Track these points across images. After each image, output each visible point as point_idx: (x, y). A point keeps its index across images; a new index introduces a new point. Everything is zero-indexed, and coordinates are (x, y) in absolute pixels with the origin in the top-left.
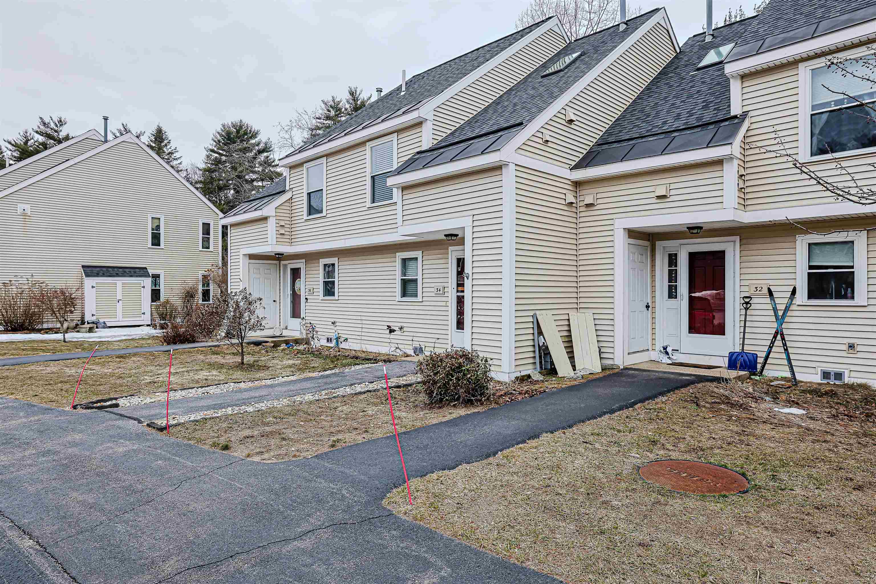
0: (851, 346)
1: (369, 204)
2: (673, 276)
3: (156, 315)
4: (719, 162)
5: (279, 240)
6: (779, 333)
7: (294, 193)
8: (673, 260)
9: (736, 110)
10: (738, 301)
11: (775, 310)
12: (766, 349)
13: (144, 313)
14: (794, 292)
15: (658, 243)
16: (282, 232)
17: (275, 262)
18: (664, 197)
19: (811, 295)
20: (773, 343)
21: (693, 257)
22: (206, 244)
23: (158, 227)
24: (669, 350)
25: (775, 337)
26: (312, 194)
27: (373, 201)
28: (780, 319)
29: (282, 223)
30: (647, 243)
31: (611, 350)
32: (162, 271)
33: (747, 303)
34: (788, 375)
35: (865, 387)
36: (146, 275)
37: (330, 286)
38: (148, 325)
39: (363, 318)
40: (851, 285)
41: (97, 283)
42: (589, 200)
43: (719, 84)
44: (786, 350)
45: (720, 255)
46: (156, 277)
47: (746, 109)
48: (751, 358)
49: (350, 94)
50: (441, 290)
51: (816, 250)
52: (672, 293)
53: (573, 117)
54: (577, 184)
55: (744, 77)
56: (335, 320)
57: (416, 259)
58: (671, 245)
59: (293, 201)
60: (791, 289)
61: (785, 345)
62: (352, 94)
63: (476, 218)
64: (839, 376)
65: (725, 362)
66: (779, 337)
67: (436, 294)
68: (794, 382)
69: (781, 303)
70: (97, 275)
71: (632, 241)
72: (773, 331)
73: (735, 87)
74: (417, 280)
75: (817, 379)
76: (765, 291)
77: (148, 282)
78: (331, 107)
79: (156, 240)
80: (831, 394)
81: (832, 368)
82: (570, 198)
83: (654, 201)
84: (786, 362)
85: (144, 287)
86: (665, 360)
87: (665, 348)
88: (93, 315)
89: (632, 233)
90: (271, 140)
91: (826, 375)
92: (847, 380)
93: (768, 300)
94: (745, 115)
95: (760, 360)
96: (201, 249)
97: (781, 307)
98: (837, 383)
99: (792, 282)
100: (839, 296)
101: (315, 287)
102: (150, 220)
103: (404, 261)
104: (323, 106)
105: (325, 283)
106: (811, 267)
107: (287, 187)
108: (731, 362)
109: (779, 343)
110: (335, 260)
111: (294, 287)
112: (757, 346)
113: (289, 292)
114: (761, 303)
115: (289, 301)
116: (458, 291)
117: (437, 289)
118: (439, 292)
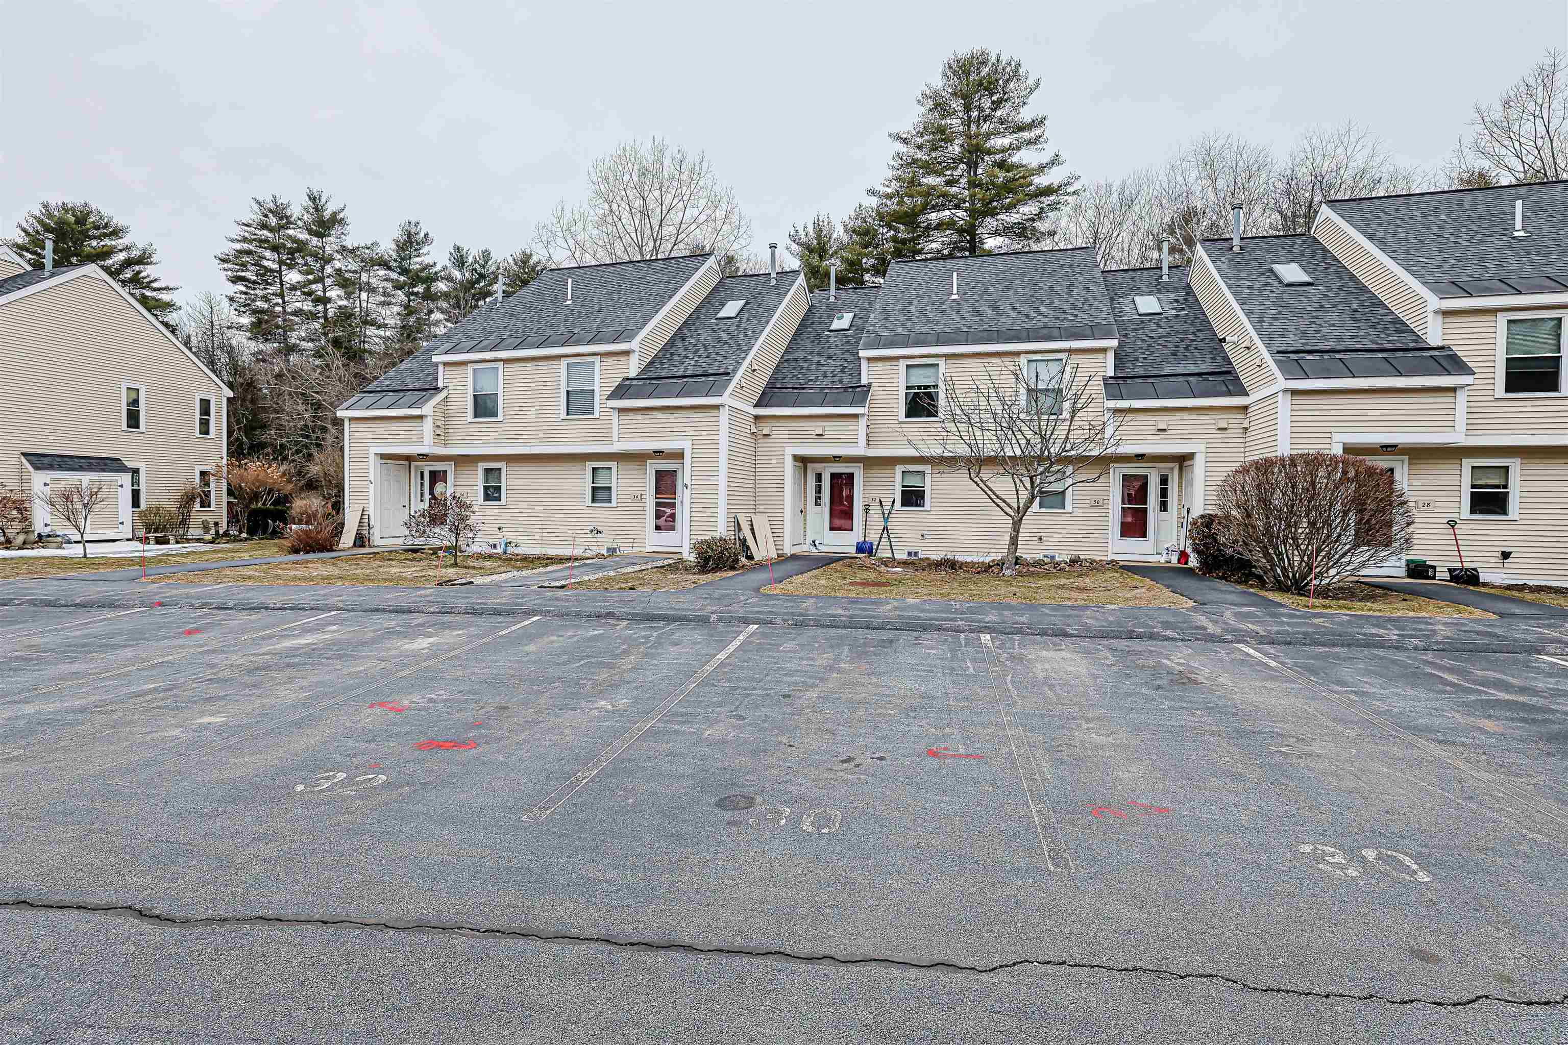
0: (922, 535)
1: (563, 415)
2: (819, 490)
3: (139, 524)
4: (856, 416)
5: (436, 441)
6: (885, 529)
7: (451, 392)
8: (819, 477)
9: (864, 381)
10: (862, 508)
11: (883, 513)
12: (878, 539)
13: (122, 523)
14: (894, 502)
15: (809, 465)
16: (438, 432)
17: (404, 463)
18: (821, 435)
19: (903, 504)
20: (882, 535)
21: (833, 476)
22: (205, 428)
23: (136, 402)
24: (817, 543)
25: (883, 531)
26: (476, 396)
27: (568, 414)
28: (886, 520)
29: (439, 423)
30: (801, 465)
31: (781, 543)
32: (143, 464)
33: (867, 511)
34: (890, 555)
35: (928, 559)
36: (122, 468)
37: (494, 491)
38: (128, 540)
40: (923, 498)
41: (51, 479)
42: (766, 431)
43: (848, 351)
44: (889, 539)
45: (851, 476)
46: (136, 471)
47: (871, 381)
49: (310, 198)
50: (639, 497)
51: (907, 475)
52: (818, 501)
53: (756, 367)
54: (757, 418)
55: (869, 359)
57: (611, 469)
58: (819, 467)
59: (449, 400)
60: (892, 500)
61: (889, 536)
62: (313, 199)
63: (694, 442)
64: (916, 554)
65: (854, 550)
66: (885, 531)
67: (633, 500)
68: (893, 559)
69: (887, 509)
70: (51, 467)
71: (797, 464)
72: (882, 528)
73: (864, 364)
74: (610, 488)
75: (905, 557)
76: (878, 501)
77: (126, 478)
78: (270, 211)
79: (133, 420)
80: (913, 563)
81: (913, 550)
82: (754, 430)
83: (814, 436)
84: (889, 547)
85: (121, 486)
86: (814, 550)
87: (814, 542)
88: (46, 525)
89: (797, 458)
90: (154, 247)
91: (910, 554)
92: (920, 556)
93: (879, 507)
94: (870, 385)
95: (875, 547)
96: (198, 435)
97: (887, 512)
98: (916, 557)
99: (893, 496)
100: (917, 505)
101: (469, 492)
102: (124, 391)
103: (594, 470)
104: (256, 207)
105: (486, 488)
106: (903, 486)
107: (440, 385)
108: (860, 549)
109: (885, 535)
110: (502, 465)
111: (431, 492)
112: (873, 538)
113: (427, 496)
114: (875, 509)
115: (426, 505)
116: (656, 498)
117: (634, 496)
118: (636, 499)
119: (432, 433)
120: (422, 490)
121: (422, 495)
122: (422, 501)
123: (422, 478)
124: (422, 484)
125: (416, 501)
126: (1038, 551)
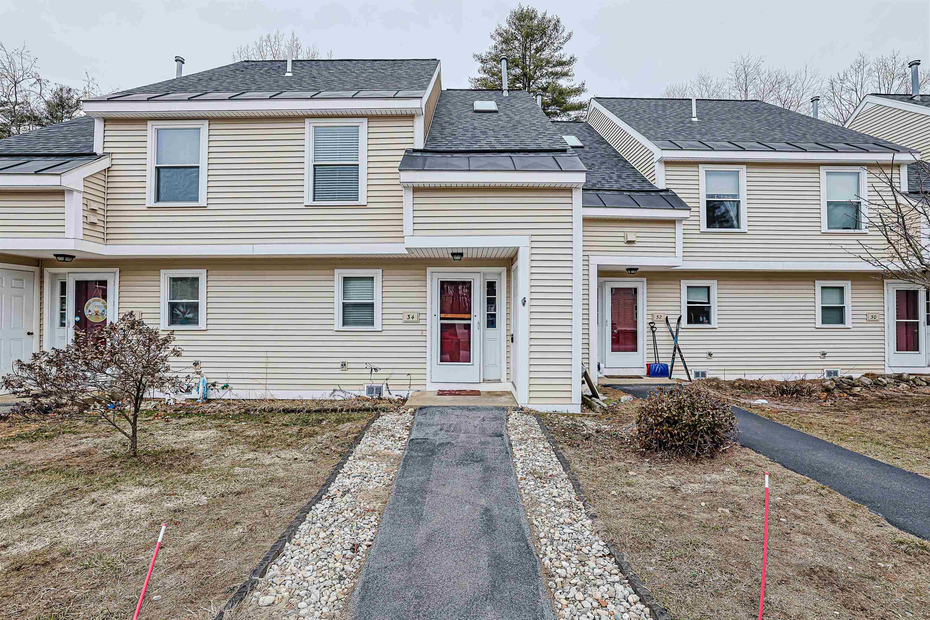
0: (710, 354)
1: (308, 200)
5: (87, 232)
6: (676, 348)
7: (114, 162)
10: (646, 326)
11: (671, 331)
12: (670, 360)
14: (679, 319)
16: (93, 219)
18: (632, 242)
19: (689, 321)
20: (674, 355)
21: (614, 291)
24: (602, 365)
25: (675, 351)
26: (161, 170)
28: (675, 338)
29: (95, 206)
34: (686, 377)
37: (182, 310)
39: (269, 354)
40: (709, 314)
44: (683, 359)
45: (634, 292)
48: (665, 367)
50: (415, 316)
51: (691, 291)
56: (197, 359)
57: (372, 279)
59: (111, 174)
60: (678, 317)
61: (681, 356)
64: (704, 374)
65: (645, 372)
66: (677, 351)
67: (405, 322)
69: (673, 326)
72: (673, 347)
74: (372, 304)
76: (664, 318)
83: (624, 243)
84: (683, 368)
91: (697, 374)
92: (708, 376)
93: (665, 324)
95: (669, 368)
97: (674, 330)
98: (703, 378)
99: (678, 312)
100: (704, 322)
101: (144, 311)
103: (347, 280)
105: (173, 307)
106: (689, 303)
107: (98, 149)
108: (652, 371)
109: (677, 355)
110: (201, 274)
111: (79, 310)
112: (665, 359)
113: (71, 318)
114: (661, 326)
115: (70, 333)
116: (441, 319)
117: (409, 316)
118: (411, 319)
119: (81, 219)
120: (62, 309)
121: (63, 316)
122: (63, 325)
123: (63, 291)
124: (63, 301)
125: (52, 325)
126: (822, 367)
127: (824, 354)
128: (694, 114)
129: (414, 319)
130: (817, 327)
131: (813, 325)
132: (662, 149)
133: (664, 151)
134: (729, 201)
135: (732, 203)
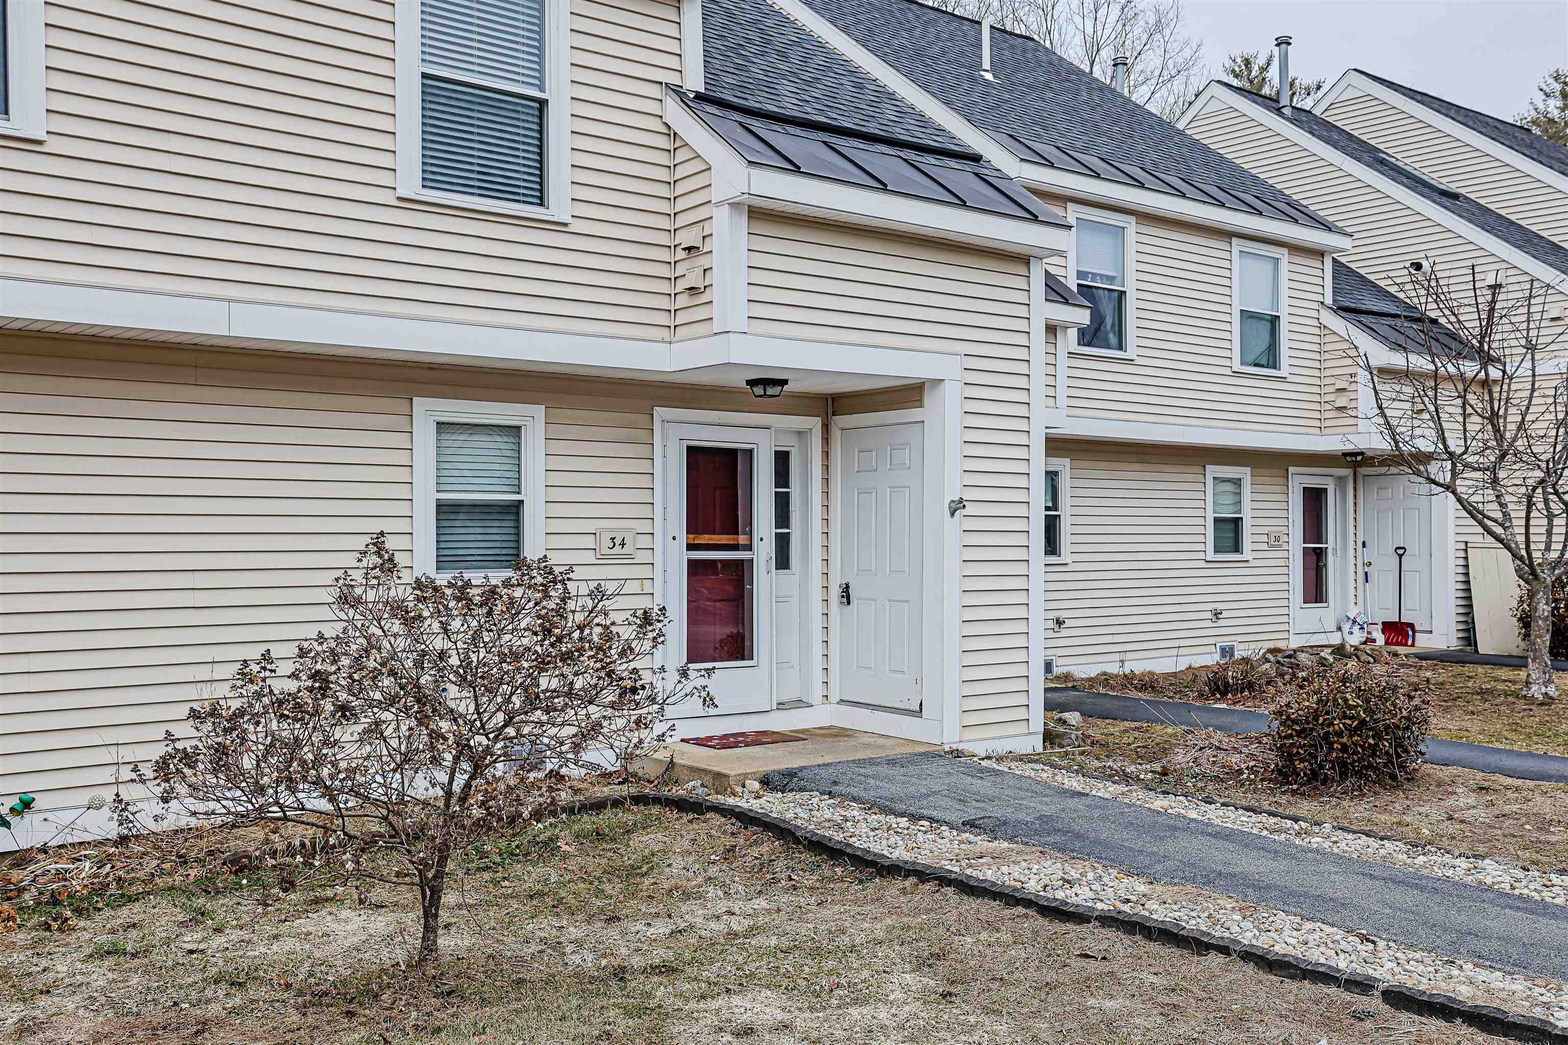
50: (628, 541)
67: (603, 557)
74: (519, 506)
116: (691, 547)
117: (613, 539)
118: (617, 549)
126: (1212, 640)
127: (1217, 614)
128: (986, 64)
129: (627, 550)
130: (1208, 559)
131: (1201, 556)
132: (1022, 160)
133: (1023, 164)
134: (1104, 289)
135: (1106, 292)
